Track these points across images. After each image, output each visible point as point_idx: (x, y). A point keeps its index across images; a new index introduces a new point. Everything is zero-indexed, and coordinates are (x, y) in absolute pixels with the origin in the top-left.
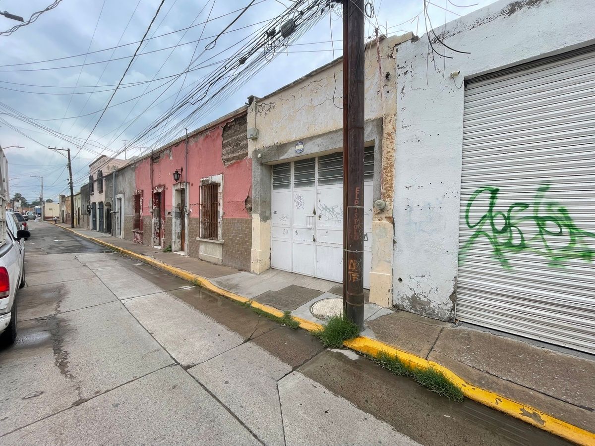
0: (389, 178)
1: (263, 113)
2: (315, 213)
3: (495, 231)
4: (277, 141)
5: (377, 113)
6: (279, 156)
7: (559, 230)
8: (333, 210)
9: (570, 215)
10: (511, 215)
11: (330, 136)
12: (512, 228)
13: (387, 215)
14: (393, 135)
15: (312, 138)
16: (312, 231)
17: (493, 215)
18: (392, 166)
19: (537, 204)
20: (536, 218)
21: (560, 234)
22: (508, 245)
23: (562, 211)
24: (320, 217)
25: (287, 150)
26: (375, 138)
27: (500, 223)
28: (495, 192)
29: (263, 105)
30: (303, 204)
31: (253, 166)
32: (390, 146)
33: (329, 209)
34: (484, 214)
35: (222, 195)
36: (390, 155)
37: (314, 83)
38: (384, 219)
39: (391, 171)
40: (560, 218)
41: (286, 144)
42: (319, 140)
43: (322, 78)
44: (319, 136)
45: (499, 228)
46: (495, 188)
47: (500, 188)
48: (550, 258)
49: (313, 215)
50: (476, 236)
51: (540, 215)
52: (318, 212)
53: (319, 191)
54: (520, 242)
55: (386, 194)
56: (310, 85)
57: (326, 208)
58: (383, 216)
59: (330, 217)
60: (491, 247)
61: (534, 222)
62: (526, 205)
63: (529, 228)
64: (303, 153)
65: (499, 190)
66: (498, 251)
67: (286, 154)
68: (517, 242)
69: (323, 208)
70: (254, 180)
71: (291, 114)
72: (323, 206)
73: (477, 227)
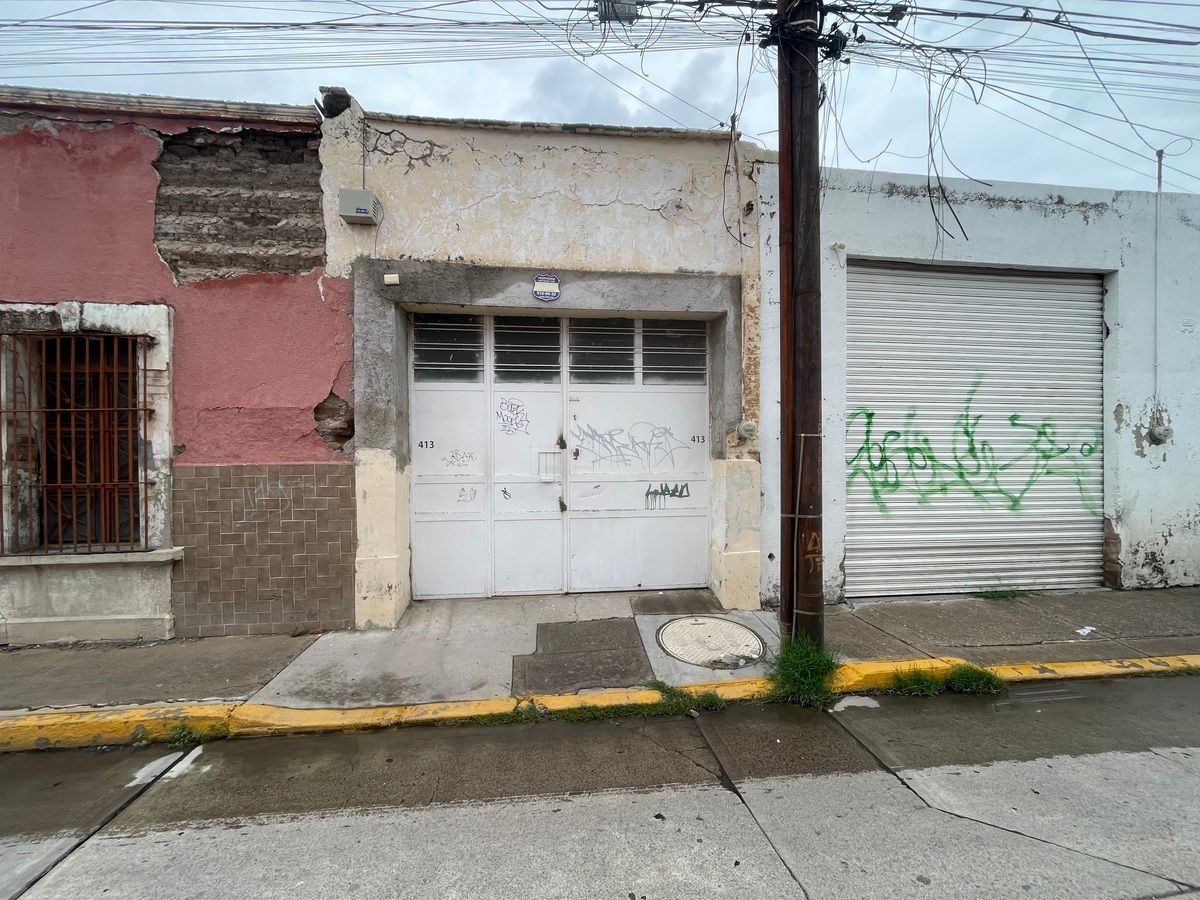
0: (753, 385)
1: (399, 160)
2: (562, 444)
3: (872, 467)
4: (462, 254)
5: (725, 265)
6: (473, 295)
7: (924, 463)
8: (612, 439)
9: (932, 446)
10: (886, 446)
11: (632, 282)
12: (888, 463)
13: (751, 448)
14: (757, 311)
15: (583, 275)
16: (557, 488)
17: (870, 446)
18: (757, 364)
19: (907, 432)
20: (907, 450)
21: (924, 467)
22: (885, 484)
23: (926, 441)
24: (577, 454)
25: (508, 286)
26: (728, 309)
27: (876, 455)
28: (870, 416)
29: (396, 136)
30: (525, 423)
31: (359, 306)
32: (752, 329)
33: (601, 436)
34: (861, 446)
35: (166, 382)
36: (753, 344)
37: (581, 152)
38: (746, 455)
39: (757, 373)
40: (924, 449)
41: (500, 270)
42: (603, 285)
43: (604, 149)
44: (603, 275)
45: (877, 463)
46: (870, 412)
47: (875, 412)
48: (919, 496)
49: (557, 449)
50: (853, 475)
51: (910, 446)
52: (572, 444)
53: (574, 396)
54: (894, 479)
55: (749, 412)
56: (572, 152)
57: (594, 435)
58: (745, 449)
59: (604, 452)
60: (870, 488)
61: (905, 454)
62: (897, 434)
63: (900, 461)
64: (558, 305)
65: (873, 414)
66: (876, 492)
67: (500, 296)
68: (892, 480)
69: (587, 434)
70: (364, 348)
71: (511, 198)
72: (586, 429)
73: (855, 463)
